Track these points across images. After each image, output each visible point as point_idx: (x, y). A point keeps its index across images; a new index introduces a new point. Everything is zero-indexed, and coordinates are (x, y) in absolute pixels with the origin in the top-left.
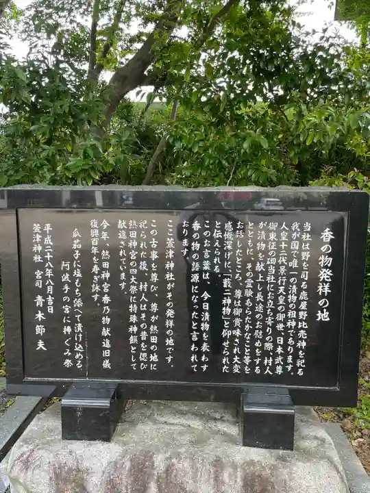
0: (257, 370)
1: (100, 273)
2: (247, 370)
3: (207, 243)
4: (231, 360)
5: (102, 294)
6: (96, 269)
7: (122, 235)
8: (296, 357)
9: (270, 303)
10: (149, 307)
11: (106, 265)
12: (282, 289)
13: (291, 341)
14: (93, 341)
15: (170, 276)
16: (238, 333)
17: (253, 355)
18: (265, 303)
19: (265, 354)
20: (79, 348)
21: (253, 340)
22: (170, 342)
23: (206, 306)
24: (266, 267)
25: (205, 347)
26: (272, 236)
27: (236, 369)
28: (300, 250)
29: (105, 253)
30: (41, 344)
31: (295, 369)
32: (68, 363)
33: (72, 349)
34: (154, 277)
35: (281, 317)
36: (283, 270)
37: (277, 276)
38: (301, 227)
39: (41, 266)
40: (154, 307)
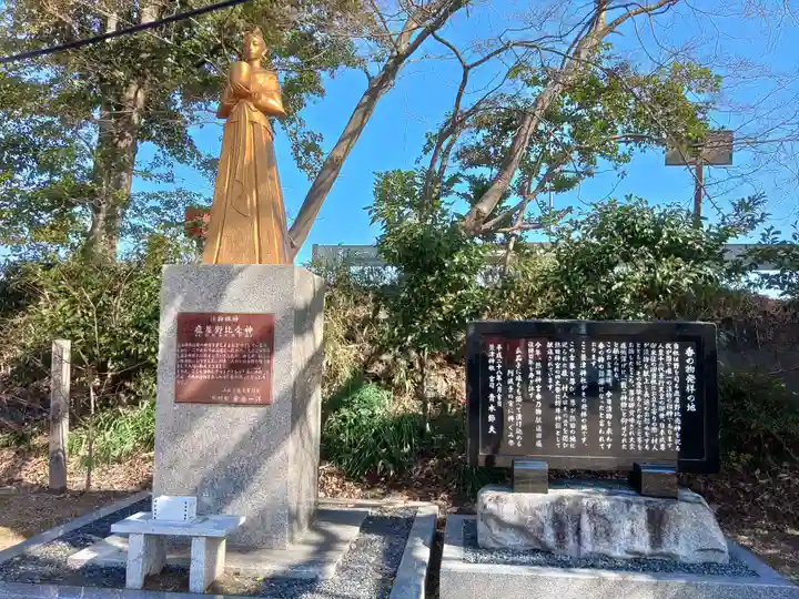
0: (647, 447)
1: (534, 378)
2: (640, 447)
3: (609, 357)
4: (628, 440)
5: (535, 393)
6: (531, 375)
7: (551, 352)
8: (674, 437)
9: (654, 400)
10: (569, 402)
11: (539, 373)
12: (661, 389)
13: (670, 426)
15: (583, 380)
16: (632, 420)
17: (644, 437)
18: (650, 398)
19: (652, 435)
20: (519, 431)
21: (643, 425)
22: (584, 427)
23: (609, 401)
24: (650, 374)
25: (609, 431)
26: (653, 352)
27: (632, 447)
28: (673, 362)
29: (538, 365)
30: (492, 429)
31: (674, 446)
32: (511, 442)
33: (514, 432)
34: (573, 381)
35: (662, 409)
36: (661, 375)
37: (658, 380)
38: (672, 346)
39: (494, 374)
40: (573, 402)
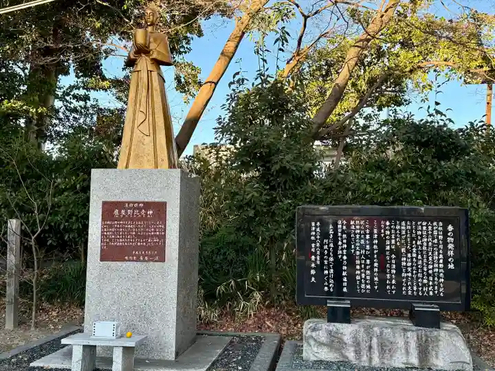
0: (420, 293)
1: (342, 245)
2: (415, 293)
3: (393, 231)
4: (407, 288)
5: (343, 255)
6: (340, 243)
7: (353, 227)
8: (439, 287)
9: (425, 260)
10: (365, 261)
11: (345, 241)
12: (430, 254)
13: (436, 279)
14: (338, 278)
15: (375, 247)
16: (410, 275)
17: (418, 286)
18: (422, 260)
19: (424, 285)
20: (332, 281)
21: (418, 278)
22: (376, 279)
23: (394, 261)
24: (422, 243)
25: (394, 282)
26: (424, 228)
27: (410, 293)
28: (438, 235)
29: (344, 236)
30: (313, 279)
31: (439, 293)
32: (326, 288)
33: (328, 282)
34: (368, 247)
35: (431, 267)
36: (430, 244)
37: (427, 247)
38: (438, 224)
39: (314, 242)
40: (368, 262)
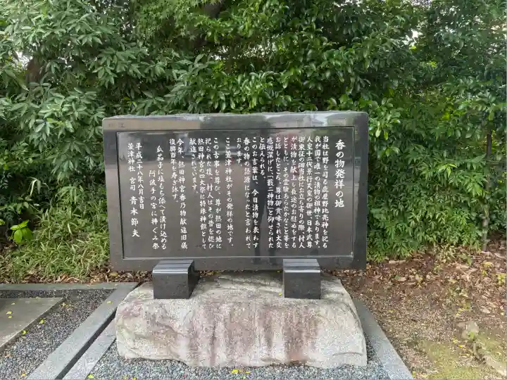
0: (294, 245)
1: (177, 178)
2: (286, 245)
3: (255, 154)
5: (179, 193)
6: (174, 175)
7: (193, 150)
8: (321, 235)
9: (302, 196)
10: (214, 202)
11: (182, 172)
12: (309, 185)
13: (317, 223)
15: (228, 179)
16: (279, 218)
17: (291, 235)
18: (297, 196)
19: (299, 233)
20: (164, 234)
21: (290, 223)
22: (230, 227)
23: (256, 200)
24: (298, 170)
25: (256, 230)
26: (301, 147)
27: (279, 245)
28: (322, 156)
29: (181, 164)
30: (135, 233)
31: (321, 243)
32: (156, 246)
33: (158, 235)
34: (217, 180)
35: (309, 205)
36: (309, 171)
37: (305, 176)
38: (322, 139)
39: (134, 174)
40: (218, 202)
